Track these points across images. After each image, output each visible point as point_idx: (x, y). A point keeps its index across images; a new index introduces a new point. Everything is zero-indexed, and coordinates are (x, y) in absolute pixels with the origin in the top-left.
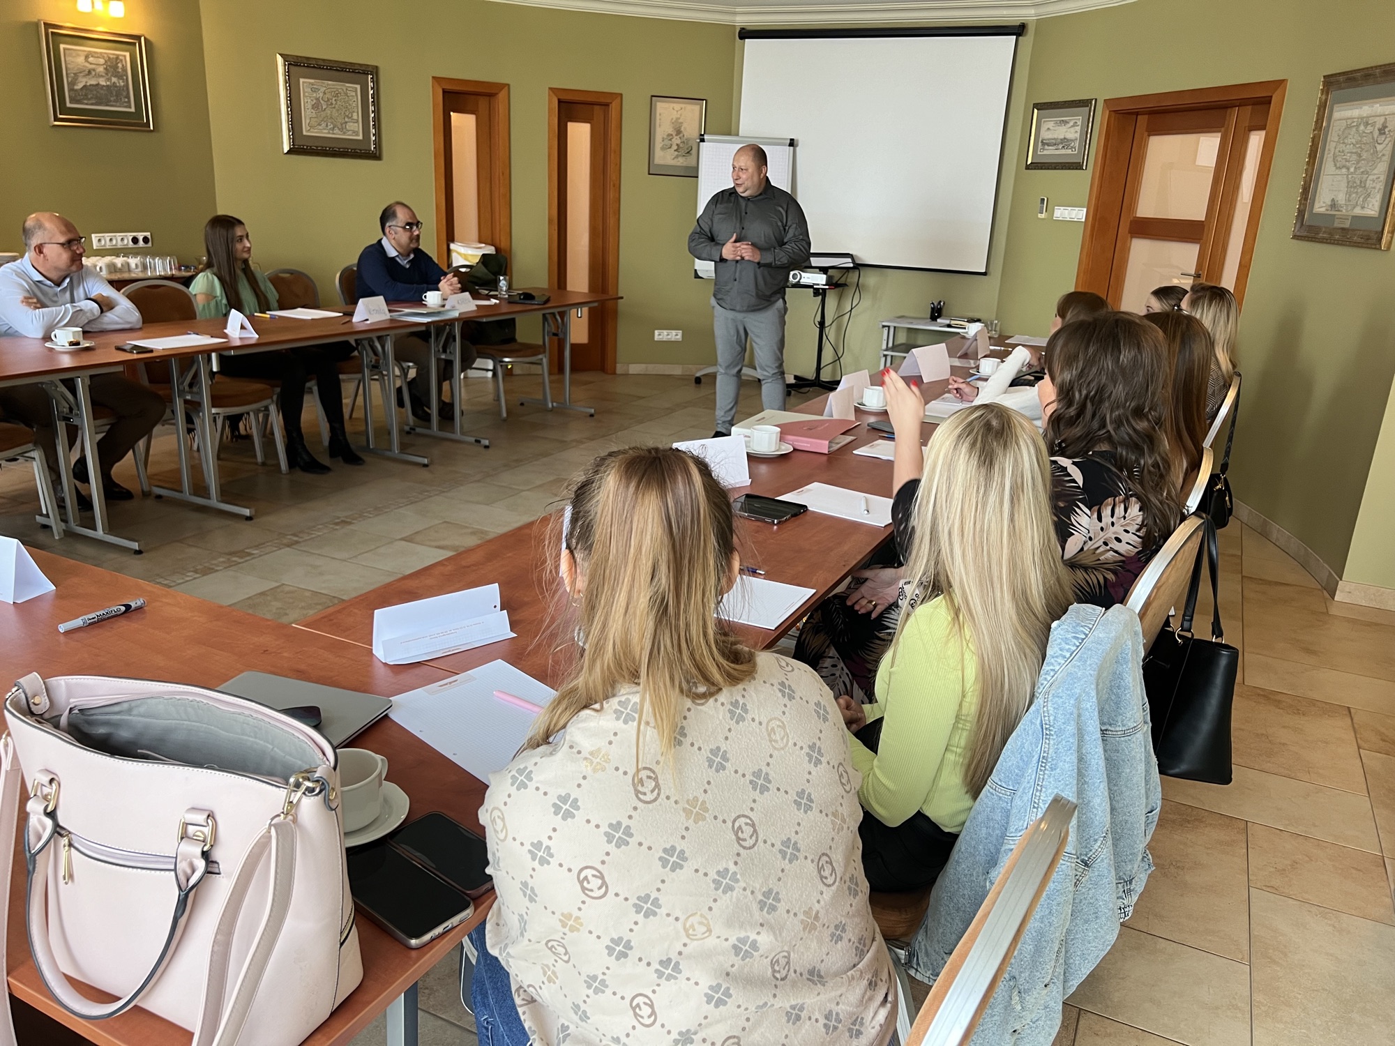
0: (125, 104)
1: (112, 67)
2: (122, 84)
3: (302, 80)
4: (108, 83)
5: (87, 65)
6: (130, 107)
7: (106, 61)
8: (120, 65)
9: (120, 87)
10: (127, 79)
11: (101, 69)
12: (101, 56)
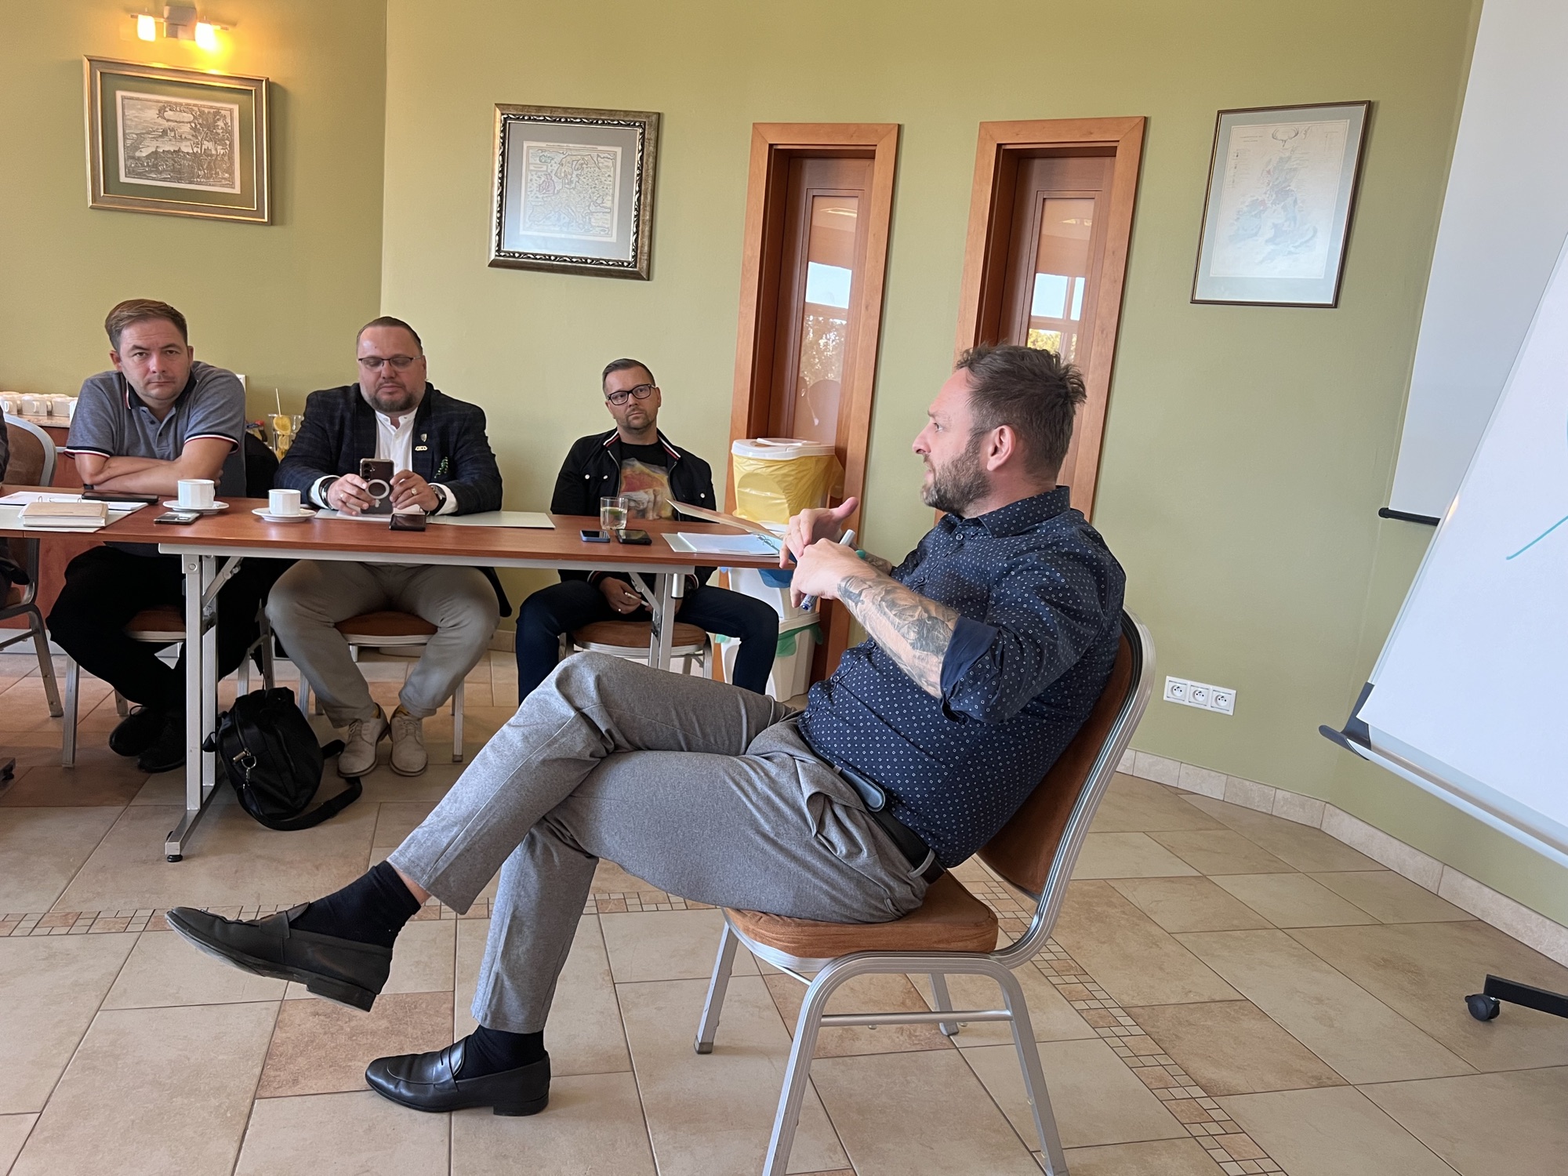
0: (224, 182)
1: (206, 125)
2: (222, 151)
3: (526, 144)
4: (195, 150)
5: (160, 121)
6: (234, 188)
7: (195, 117)
8: (221, 124)
9: (217, 155)
10: (231, 145)
11: (186, 128)
12: (188, 109)
